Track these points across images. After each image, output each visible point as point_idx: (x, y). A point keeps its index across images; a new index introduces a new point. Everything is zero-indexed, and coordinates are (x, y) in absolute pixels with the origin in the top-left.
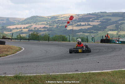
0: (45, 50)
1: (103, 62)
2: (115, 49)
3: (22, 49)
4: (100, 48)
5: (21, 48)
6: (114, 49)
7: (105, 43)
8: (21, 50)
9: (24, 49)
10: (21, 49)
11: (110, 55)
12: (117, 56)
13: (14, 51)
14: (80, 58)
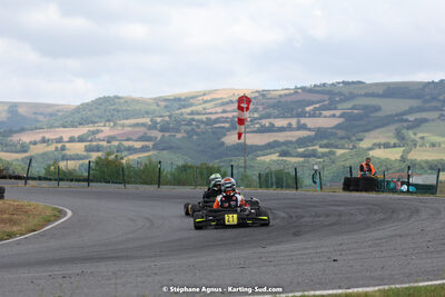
0: (147, 218)
1: (350, 257)
2: (393, 212)
3: (66, 214)
4: (342, 208)
5: (60, 211)
6: (390, 213)
7: (357, 191)
8: (60, 218)
9: (70, 213)
10: (61, 213)
11: (376, 234)
12: (401, 236)
13: (36, 221)
14: (271, 244)
